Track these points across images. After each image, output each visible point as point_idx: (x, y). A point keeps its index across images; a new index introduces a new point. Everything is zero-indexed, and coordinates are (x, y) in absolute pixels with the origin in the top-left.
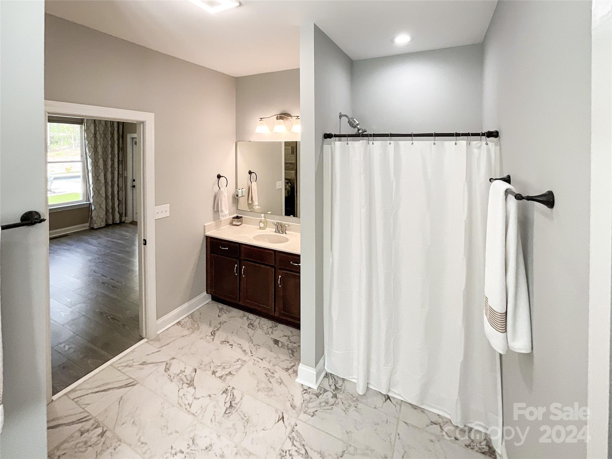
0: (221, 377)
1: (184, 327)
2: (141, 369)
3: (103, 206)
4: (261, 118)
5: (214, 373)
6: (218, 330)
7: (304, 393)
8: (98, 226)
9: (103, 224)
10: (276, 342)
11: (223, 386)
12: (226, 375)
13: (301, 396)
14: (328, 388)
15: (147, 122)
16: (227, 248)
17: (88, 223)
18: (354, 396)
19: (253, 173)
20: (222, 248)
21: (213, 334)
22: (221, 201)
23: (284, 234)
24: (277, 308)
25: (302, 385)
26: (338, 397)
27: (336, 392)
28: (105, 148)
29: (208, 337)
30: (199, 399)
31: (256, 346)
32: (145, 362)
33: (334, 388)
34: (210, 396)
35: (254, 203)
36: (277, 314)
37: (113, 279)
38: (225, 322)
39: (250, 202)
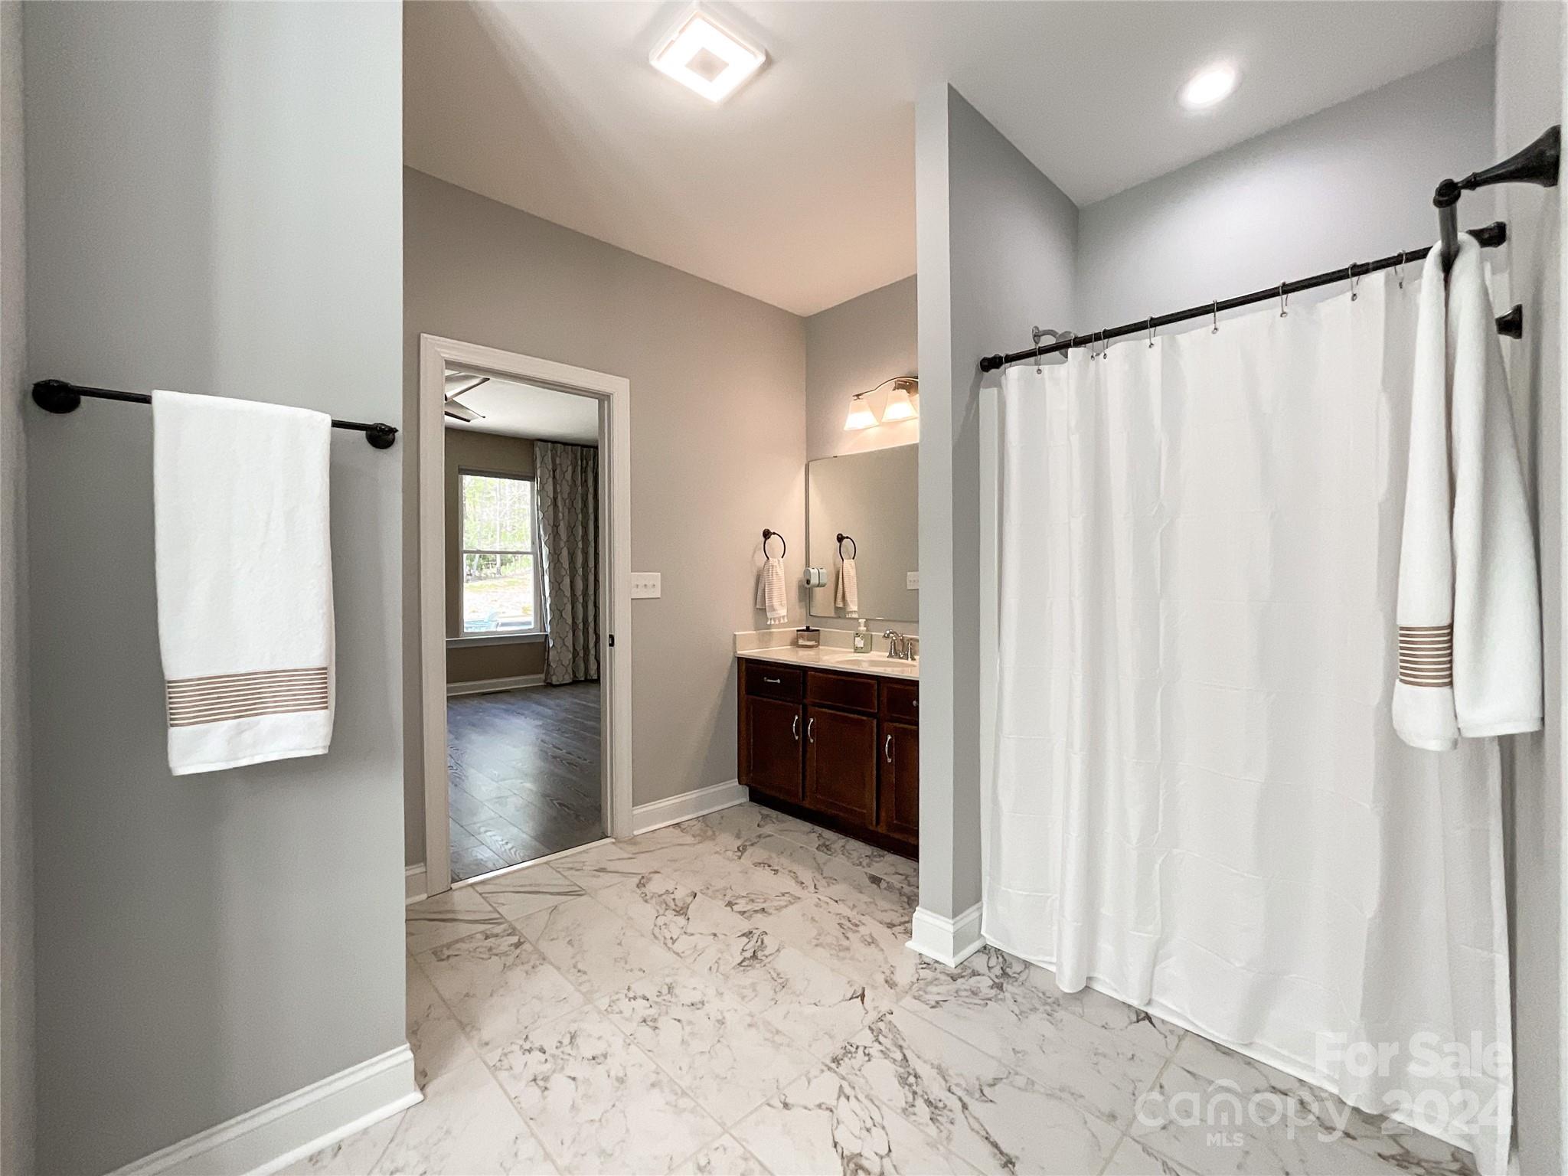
0: (743, 913)
1: (687, 832)
2: (594, 876)
3: (569, 642)
4: (858, 395)
5: (730, 904)
6: (752, 845)
7: (922, 968)
8: (558, 681)
9: (568, 679)
10: (876, 880)
11: (745, 925)
12: (754, 911)
13: (914, 971)
14: (983, 969)
15: (616, 395)
16: (779, 681)
17: (542, 673)
18: (1048, 995)
19: (847, 538)
20: (769, 681)
21: (742, 850)
22: (771, 589)
23: (910, 659)
24: (883, 814)
25: (920, 954)
26: (1004, 989)
27: (1002, 980)
28: (571, 529)
29: (730, 854)
30: (692, 935)
31: (827, 880)
32: (604, 869)
33: (998, 972)
34: (715, 935)
35: (848, 605)
36: (882, 829)
37: (570, 753)
38: (769, 836)
39: (840, 604)
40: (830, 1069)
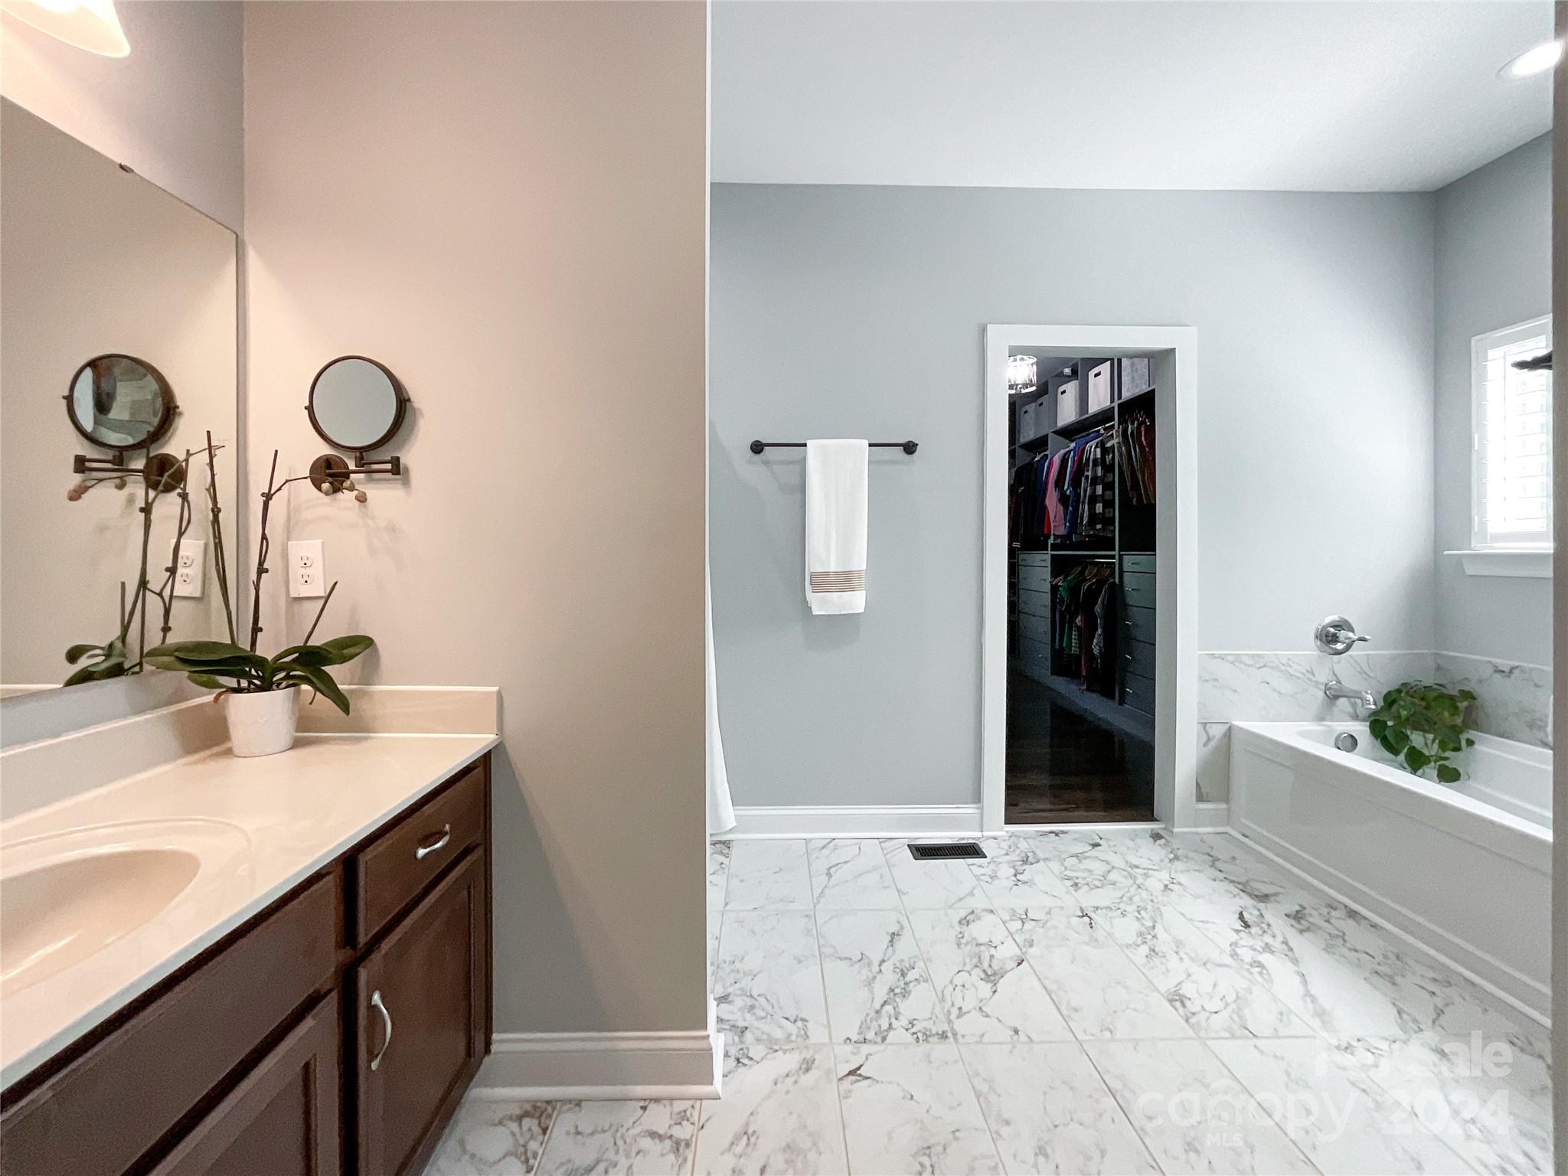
40: (955, 1035)
